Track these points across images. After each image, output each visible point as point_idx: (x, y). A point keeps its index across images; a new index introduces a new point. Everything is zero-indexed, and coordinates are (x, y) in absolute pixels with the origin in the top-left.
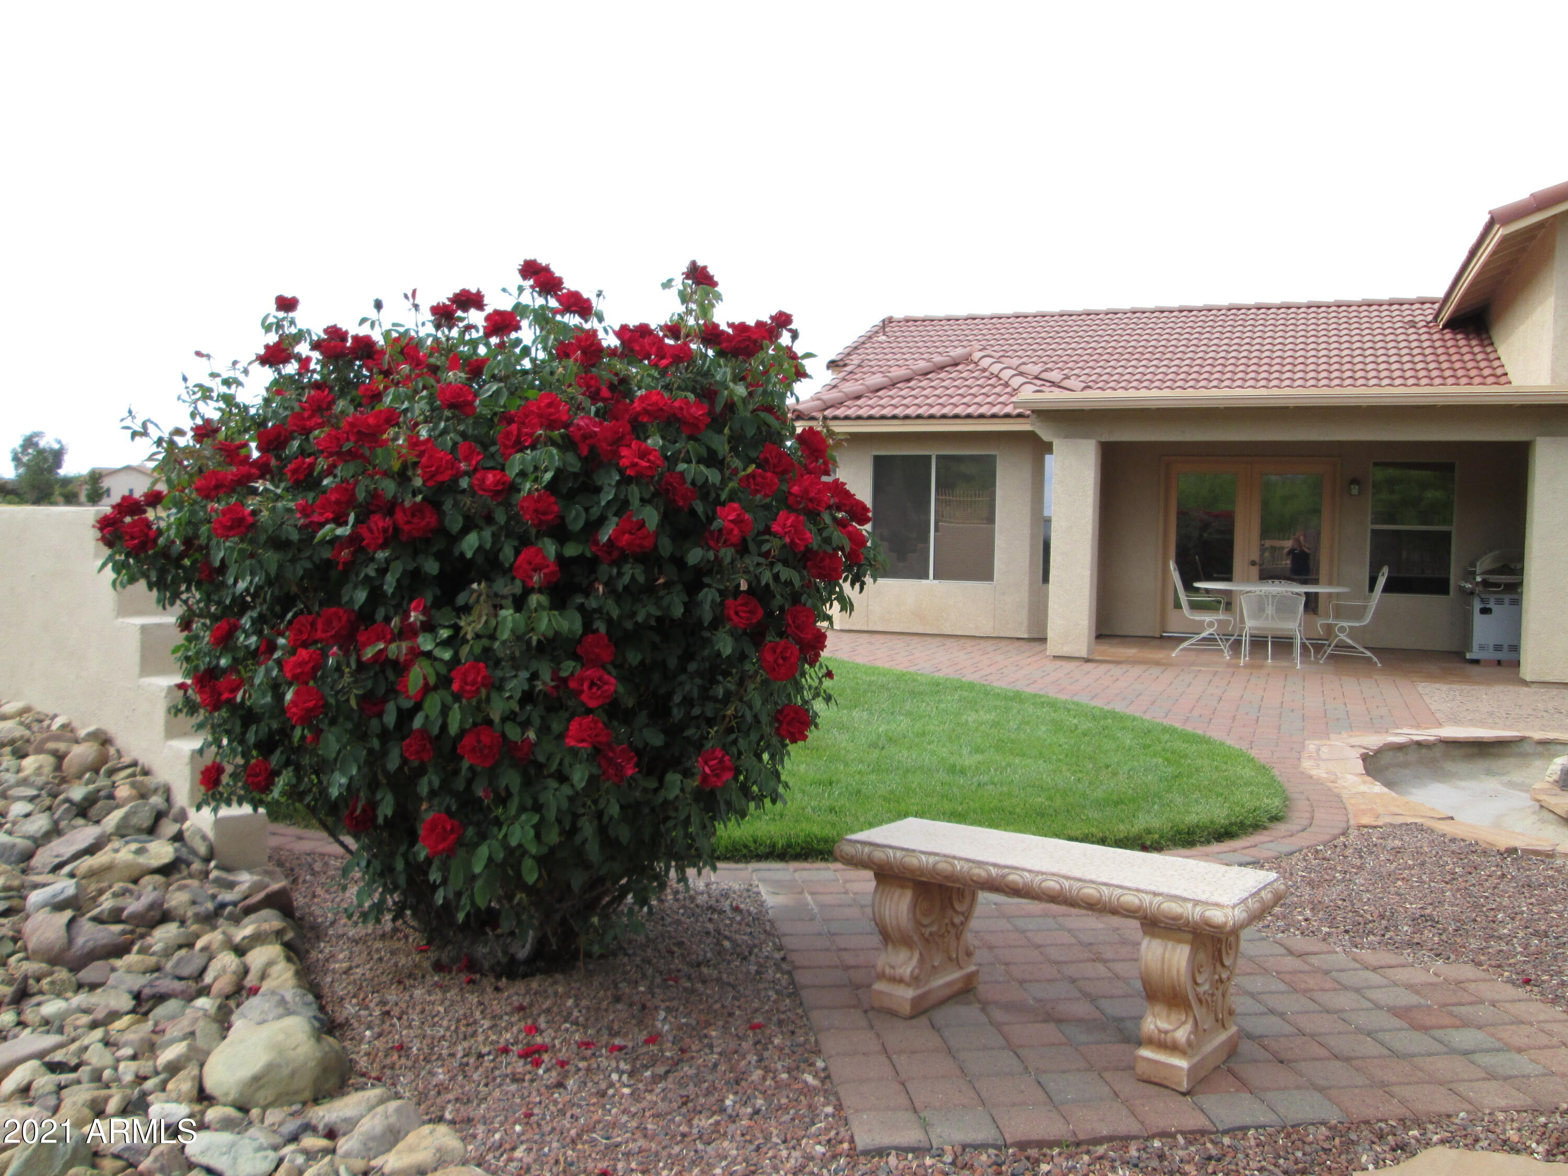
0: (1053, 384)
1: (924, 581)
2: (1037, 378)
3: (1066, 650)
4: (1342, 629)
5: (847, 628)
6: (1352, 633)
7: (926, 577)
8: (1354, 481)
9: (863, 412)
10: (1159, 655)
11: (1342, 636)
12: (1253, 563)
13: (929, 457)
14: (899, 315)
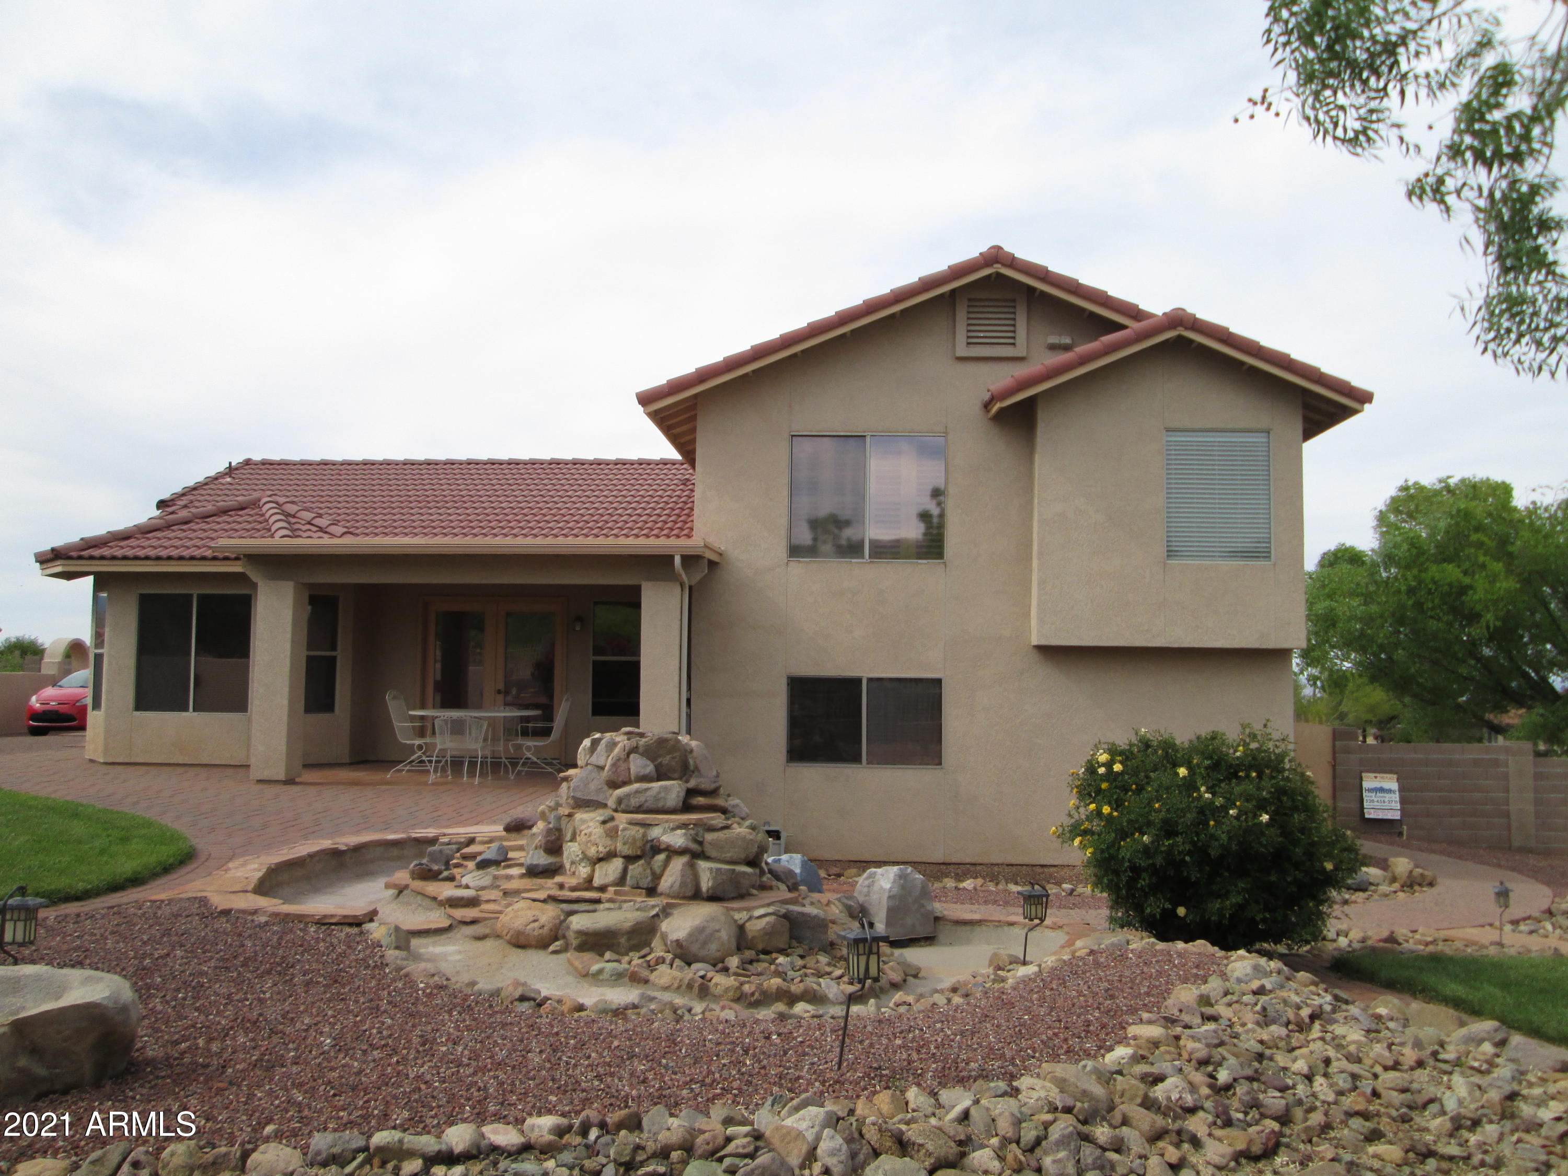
0: (321, 529)
1: (185, 714)
2: (309, 523)
3: (266, 775)
4: (529, 749)
5: (111, 760)
6: (538, 750)
7: (186, 709)
8: (580, 619)
9: (130, 553)
10: (377, 776)
11: (528, 755)
12: (499, 692)
13: (191, 596)
14: (257, 457)
